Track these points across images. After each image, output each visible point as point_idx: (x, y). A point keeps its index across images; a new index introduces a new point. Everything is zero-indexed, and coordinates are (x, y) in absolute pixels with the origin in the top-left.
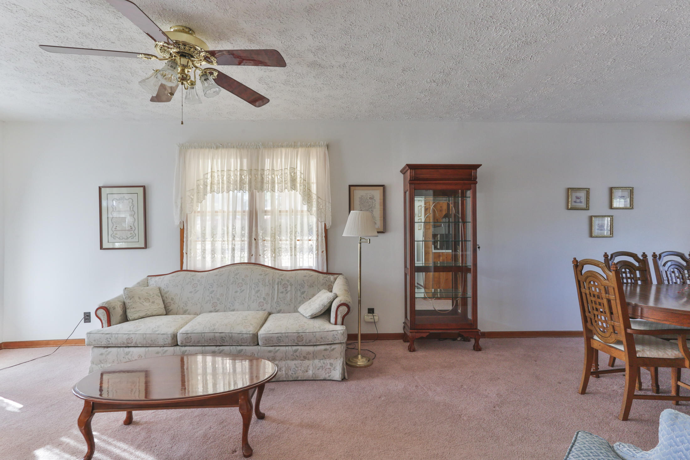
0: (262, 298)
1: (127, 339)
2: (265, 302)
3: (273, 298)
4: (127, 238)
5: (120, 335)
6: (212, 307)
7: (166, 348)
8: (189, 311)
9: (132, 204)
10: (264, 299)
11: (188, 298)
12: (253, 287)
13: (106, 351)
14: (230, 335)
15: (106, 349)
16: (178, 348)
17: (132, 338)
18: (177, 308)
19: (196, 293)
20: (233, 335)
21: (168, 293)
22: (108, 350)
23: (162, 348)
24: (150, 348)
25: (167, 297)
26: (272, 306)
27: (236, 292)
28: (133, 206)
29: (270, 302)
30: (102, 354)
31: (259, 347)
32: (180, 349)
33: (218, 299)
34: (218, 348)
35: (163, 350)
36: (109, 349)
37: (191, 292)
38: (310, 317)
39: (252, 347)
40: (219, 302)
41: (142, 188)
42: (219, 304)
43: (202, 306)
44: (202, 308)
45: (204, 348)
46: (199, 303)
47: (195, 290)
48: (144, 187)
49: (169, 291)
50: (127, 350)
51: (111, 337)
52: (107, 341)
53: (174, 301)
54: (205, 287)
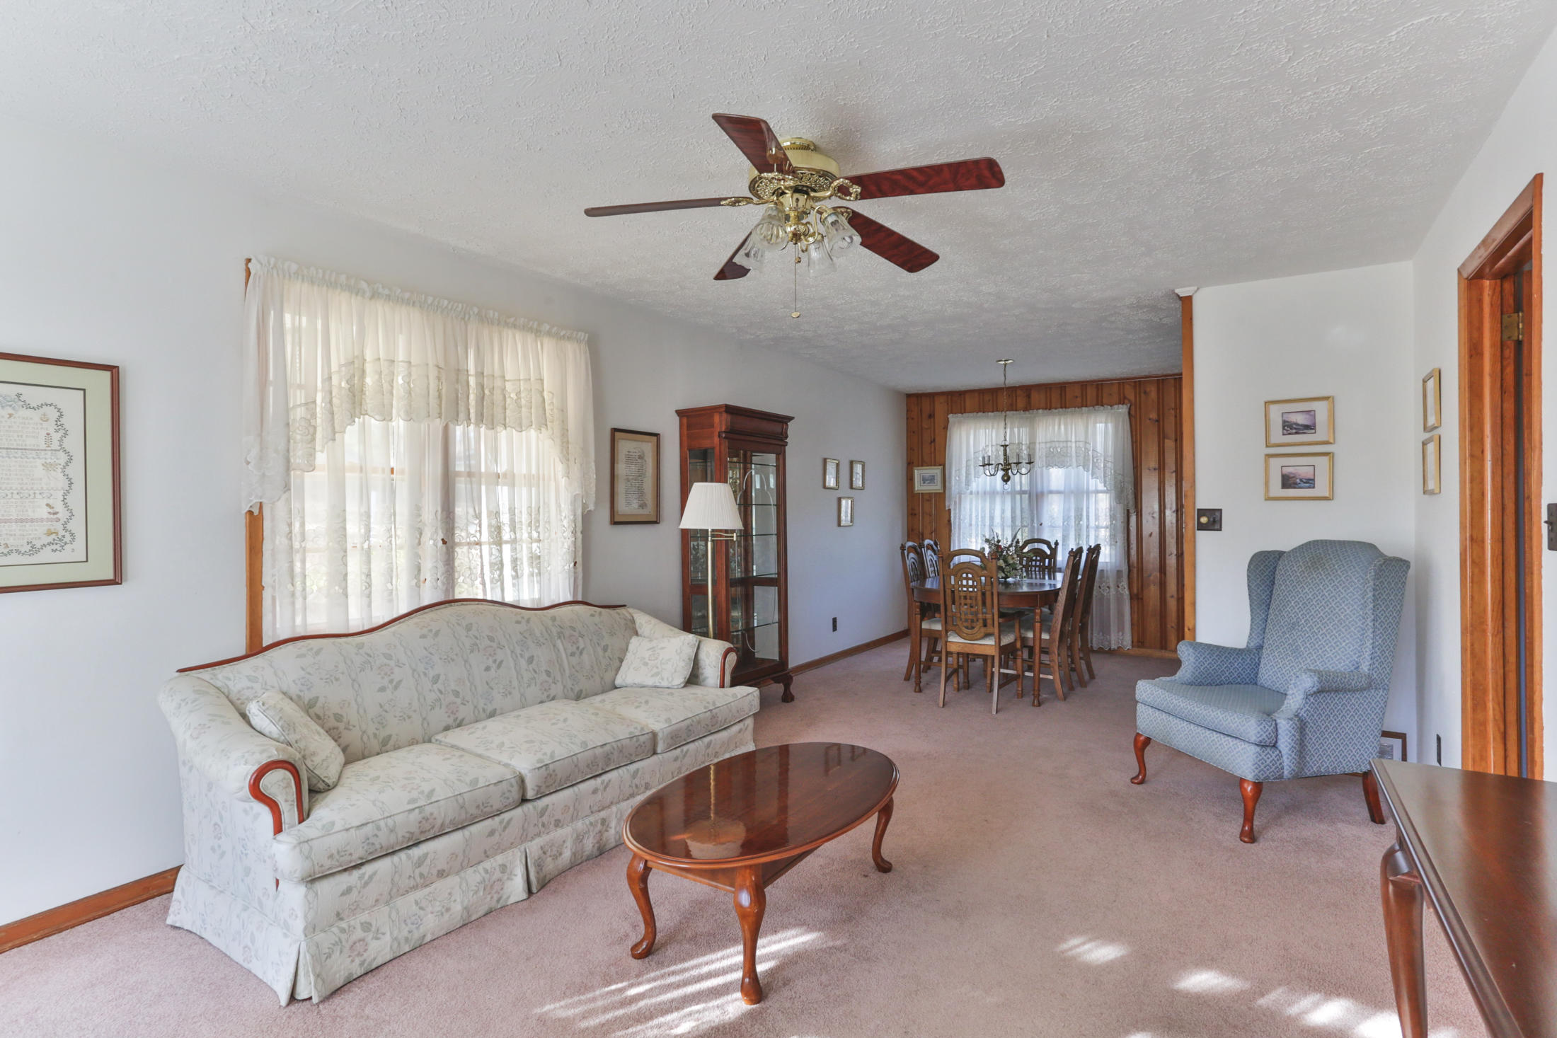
0: (544, 674)
1: (420, 822)
2: (550, 680)
3: (562, 671)
4: (34, 550)
5: (398, 819)
6: (449, 716)
7: (506, 816)
8: (394, 738)
9: (59, 425)
10: (548, 673)
11: (381, 706)
12: (518, 651)
13: (360, 878)
14: (619, 744)
15: (356, 873)
16: (529, 806)
17: (432, 814)
18: (362, 739)
19: (396, 688)
20: (624, 742)
21: (319, 704)
22: (364, 874)
23: (497, 819)
24: (474, 829)
25: (321, 715)
26: (565, 687)
27: (488, 669)
28: (62, 432)
29: (559, 677)
30: (348, 891)
31: (660, 756)
32: (534, 807)
33: (456, 694)
34: (599, 780)
35: (501, 822)
36: (368, 869)
37: (382, 689)
38: (682, 685)
39: (648, 760)
40: (459, 701)
41: (106, 375)
42: (462, 704)
43: (424, 719)
44: (426, 725)
45: (575, 788)
46: (415, 711)
47: (391, 681)
48: (113, 370)
49: (318, 698)
50: (416, 852)
51: (376, 832)
52: (368, 844)
53: (345, 720)
54: (414, 671)
